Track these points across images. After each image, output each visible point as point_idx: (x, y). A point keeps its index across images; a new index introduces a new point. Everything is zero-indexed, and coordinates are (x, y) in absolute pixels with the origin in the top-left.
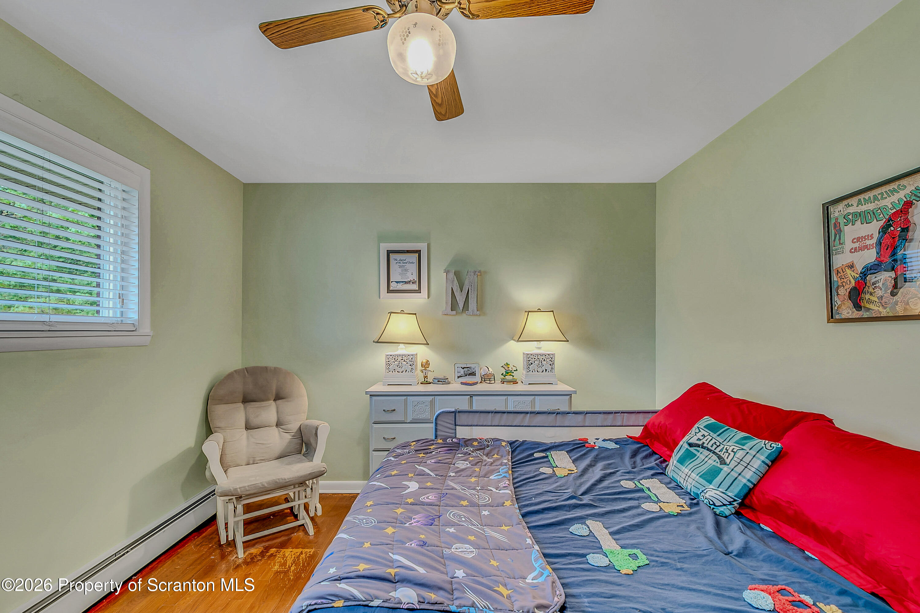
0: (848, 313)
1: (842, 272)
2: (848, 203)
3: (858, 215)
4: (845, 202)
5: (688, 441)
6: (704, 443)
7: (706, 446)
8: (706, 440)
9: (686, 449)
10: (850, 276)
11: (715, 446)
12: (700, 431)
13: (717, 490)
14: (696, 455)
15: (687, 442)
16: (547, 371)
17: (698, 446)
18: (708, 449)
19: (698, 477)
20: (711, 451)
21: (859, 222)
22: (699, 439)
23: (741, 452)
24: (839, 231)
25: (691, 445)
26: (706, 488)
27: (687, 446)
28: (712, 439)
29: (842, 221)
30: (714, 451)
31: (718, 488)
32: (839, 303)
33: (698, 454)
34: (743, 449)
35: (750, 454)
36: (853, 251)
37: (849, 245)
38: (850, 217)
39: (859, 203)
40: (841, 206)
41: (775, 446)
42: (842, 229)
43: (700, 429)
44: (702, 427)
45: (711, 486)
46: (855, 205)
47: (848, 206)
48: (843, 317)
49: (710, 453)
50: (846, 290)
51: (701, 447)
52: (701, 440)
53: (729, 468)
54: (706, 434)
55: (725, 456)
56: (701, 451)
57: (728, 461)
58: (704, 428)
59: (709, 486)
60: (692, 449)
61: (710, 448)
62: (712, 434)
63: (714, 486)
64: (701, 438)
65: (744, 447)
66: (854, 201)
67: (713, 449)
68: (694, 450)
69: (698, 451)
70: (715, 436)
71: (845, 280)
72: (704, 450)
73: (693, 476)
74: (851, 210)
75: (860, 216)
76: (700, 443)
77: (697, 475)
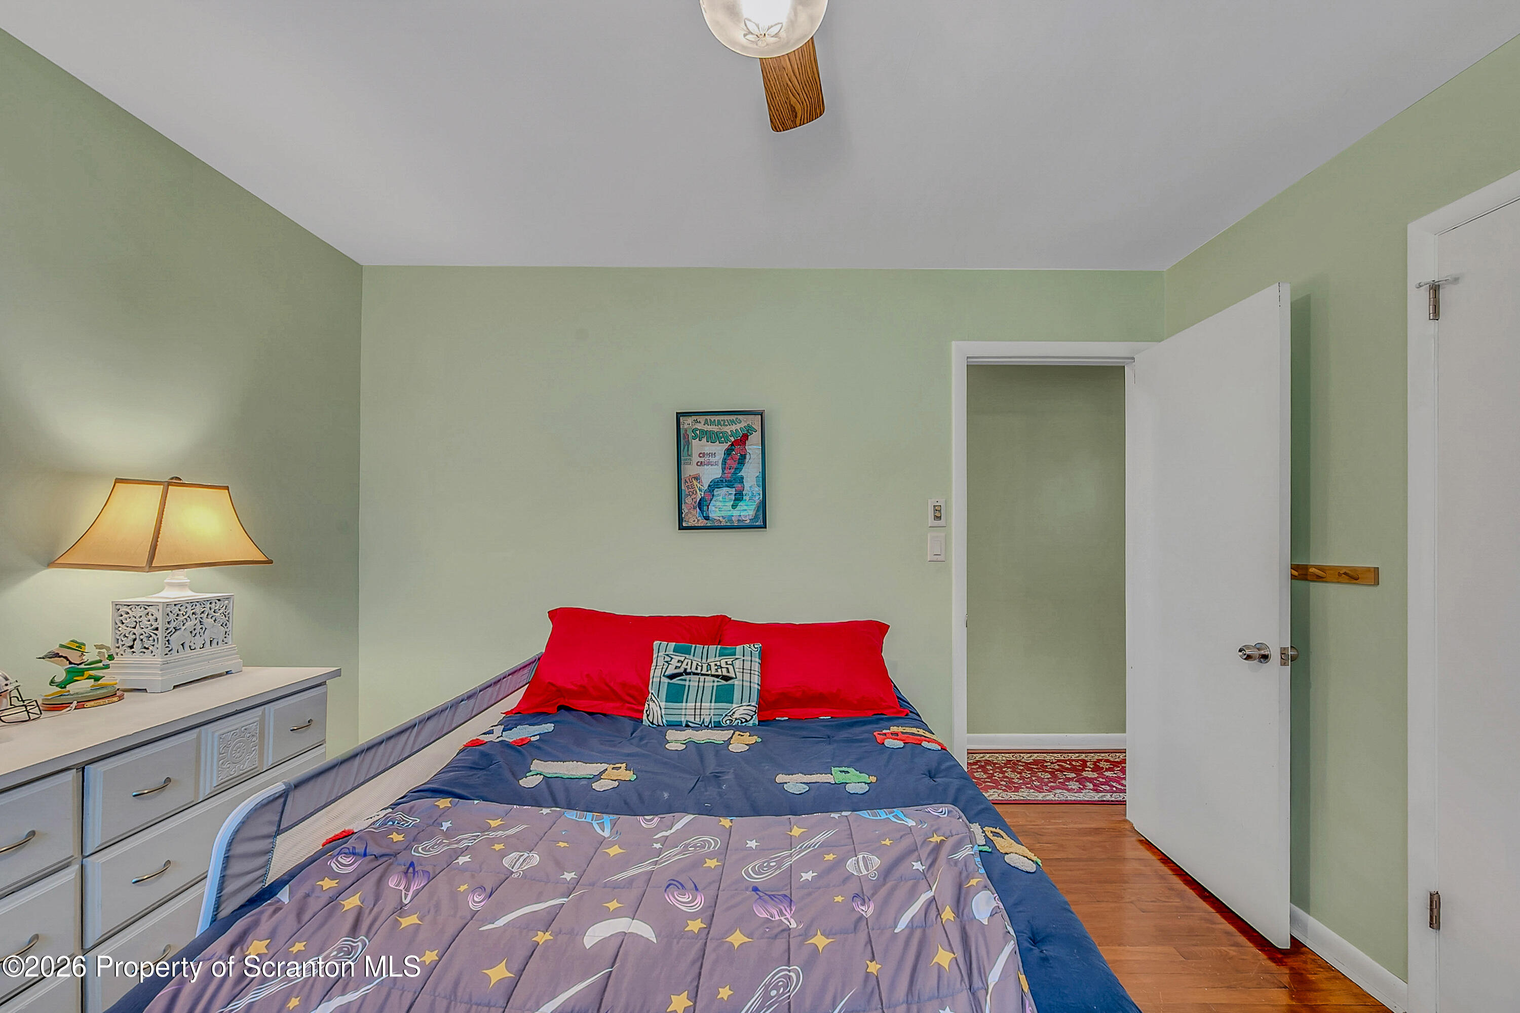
0: (694, 521)
1: (689, 482)
2: (697, 420)
3: (705, 433)
4: (695, 418)
5: (666, 674)
6: (686, 669)
7: (690, 671)
8: (687, 665)
9: (667, 684)
10: (696, 487)
11: (699, 668)
12: (672, 658)
13: (742, 706)
14: (685, 685)
15: (664, 676)
16: (215, 642)
17: (680, 674)
18: (695, 674)
19: (713, 704)
20: (698, 674)
21: (704, 440)
22: (676, 667)
23: (737, 661)
24: (688, 443)
25: (672, 677)
26: (731, 709)
27: (667, 680)
28: (692, 662)
29: (691, 435)
30: (702, 672)
31: (741, 703)
32: (687, 511)
33: (687, 683)
34: (737, 659)
35: (747, 661)
36: (699, 464)
37: (696, 458)
38: (698, 432)
39: (706, 423)
40: (690, 420)
41: (758, 646)
42: (690, 441)
43: (672, 656)
44: (672, 653)
45: (734, 706)
46: (703, 423)
47: (697, 422)
48: (690, 524)
49: (699, 676)
50: (692, 499)
51: (684, 674)
52: (680, 667)
53: (739, 680)
54: (682, 659)
55: (725, 673)
56: (688, 679)
57: (732, 674)
58: (675, 654)
59: (732, 707)
60: (674, 681)
61: (696, 671)
62: (687, 656)
63: (737, 704)
64: (679, 665)
65: (737, 657)
66: (702, 419)
67: (699, 671)
68: (679, 681)
69: (685, 680)
70: (691, 657)
71: (692, 490)
72: (690, 676)
73: (706, 706)
74: (699, 426)
75: (706, 434)
76: (681, 670)
77: (711, 702)
